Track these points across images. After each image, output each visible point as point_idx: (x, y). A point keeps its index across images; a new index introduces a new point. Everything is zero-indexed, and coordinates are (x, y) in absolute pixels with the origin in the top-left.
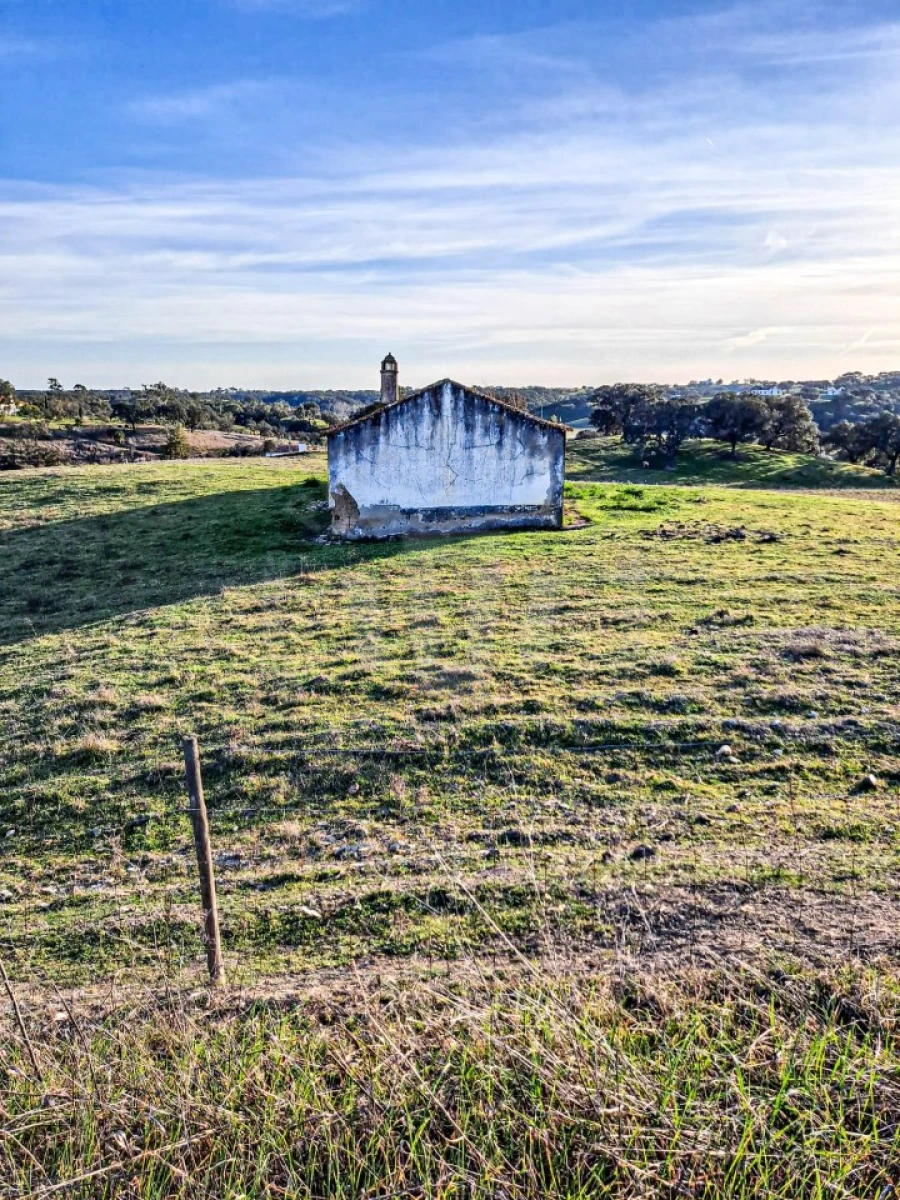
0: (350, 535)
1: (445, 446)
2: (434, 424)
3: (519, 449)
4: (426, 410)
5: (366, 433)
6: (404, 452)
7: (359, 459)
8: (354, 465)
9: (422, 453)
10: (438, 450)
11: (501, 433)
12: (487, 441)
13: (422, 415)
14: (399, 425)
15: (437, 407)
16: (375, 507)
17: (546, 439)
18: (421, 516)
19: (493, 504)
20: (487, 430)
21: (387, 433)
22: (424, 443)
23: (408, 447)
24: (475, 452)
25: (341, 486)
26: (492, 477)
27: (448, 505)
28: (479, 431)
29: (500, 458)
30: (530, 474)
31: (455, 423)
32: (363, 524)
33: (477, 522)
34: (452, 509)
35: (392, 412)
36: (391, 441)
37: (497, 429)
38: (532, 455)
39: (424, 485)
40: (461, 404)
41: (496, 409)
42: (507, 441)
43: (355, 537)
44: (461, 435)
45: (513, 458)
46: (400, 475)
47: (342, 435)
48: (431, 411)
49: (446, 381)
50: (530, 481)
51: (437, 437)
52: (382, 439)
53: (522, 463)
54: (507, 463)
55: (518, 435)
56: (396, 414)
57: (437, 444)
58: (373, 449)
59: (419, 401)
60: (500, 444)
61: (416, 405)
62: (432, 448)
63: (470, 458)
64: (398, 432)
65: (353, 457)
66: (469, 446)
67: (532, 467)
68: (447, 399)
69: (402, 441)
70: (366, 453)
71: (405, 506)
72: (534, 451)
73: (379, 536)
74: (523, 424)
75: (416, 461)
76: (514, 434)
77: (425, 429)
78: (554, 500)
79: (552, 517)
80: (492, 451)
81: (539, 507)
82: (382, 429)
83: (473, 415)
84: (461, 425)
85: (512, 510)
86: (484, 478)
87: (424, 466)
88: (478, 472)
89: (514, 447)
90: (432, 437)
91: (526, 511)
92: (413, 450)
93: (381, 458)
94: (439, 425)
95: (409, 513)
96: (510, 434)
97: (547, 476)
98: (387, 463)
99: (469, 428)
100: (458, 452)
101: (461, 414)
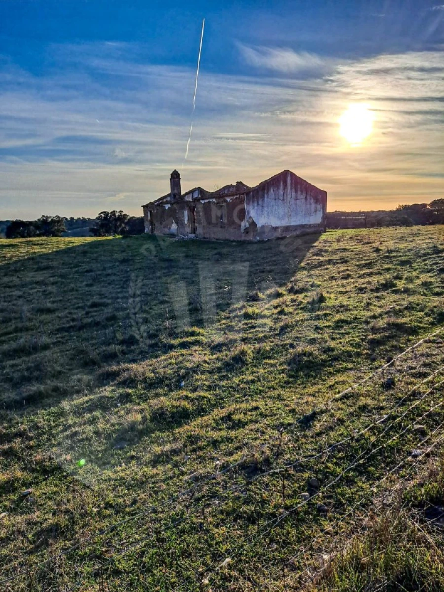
0: (254, 240)
1: (288, 199)
2: (284, 189)
4: (281, 183)
5: (260, 193)
6: (274, 201)
7: (258, 204)
8: (255, 208)
9: (280, 201)
10: (285, 201)
11: (307, 194)
12: (302, 197)
13: (280, 186)
14: (272, 190)
15: (285, 182)
16: (263, 227)
17: (321, 196)
18: (280, 230)
19: (304, 224)
20: (302, 192)
21: (268, 193)
22: (281, 198)
23: (275, 199)
24: (298, 202)
25: (251, 217)
26: (304, 212)
27: (289, 225)
28: (299, 193)
29: (306, 204)
30: (316, 211)
32: (260, 234)
33: (298, 232)
34: (290, 227)
35: (270, 183)
36: (269, 197)
37: (305, 192)
38: (316, 203)
39: (281, 216)
40: (293, 181)
41: (305, 183)
42: (308, 197)
43: (256, 241)
44: (293, 194)
45: (310, 204)
46: (272, 212)
47: (251, 194)
48: (283, 184)
49: (287, 171)
50: (316, 214)
51: (285, 195)
52: (266, 196)
53: (313, 206)
54: (308, 206)
55: (312, 194)
57: (285, 198)
58: (263, 201)
59: (279, 180)
60: (306, 198)
62: (283, 200)
63: (296, 204)
64: (272, 193)
65: (255, 205)
66: (296, 199)
67: (316, 208)
68: (289, 179)
69: (273, 197)
70: (260, 202)
71: (274, 226)
72: (317, 201)
73: (265, 240)
74: (313, 190)
75: (278, 205)
77: (281, 192)
78: (324, 221)
79: (323, 229)
80: (304, 201)
81: (319, 225)
82: (266, 191)
83: (298, 186)
84: (293, 190)
85: (310, 226)
86: (301, 213)
87: (281, 210)
88: (299, 210)
89: (311, 199)
90: (283, 195)
91: (314, 227)
92: (277, 201)
93: (265, 204)
94: (286, 189)
95: (276, 229)
96: (309, 194)
97: (321, 212)
98: (268, 207)
99: (296, 191)
100: (292, 202)
101: (293, 186)
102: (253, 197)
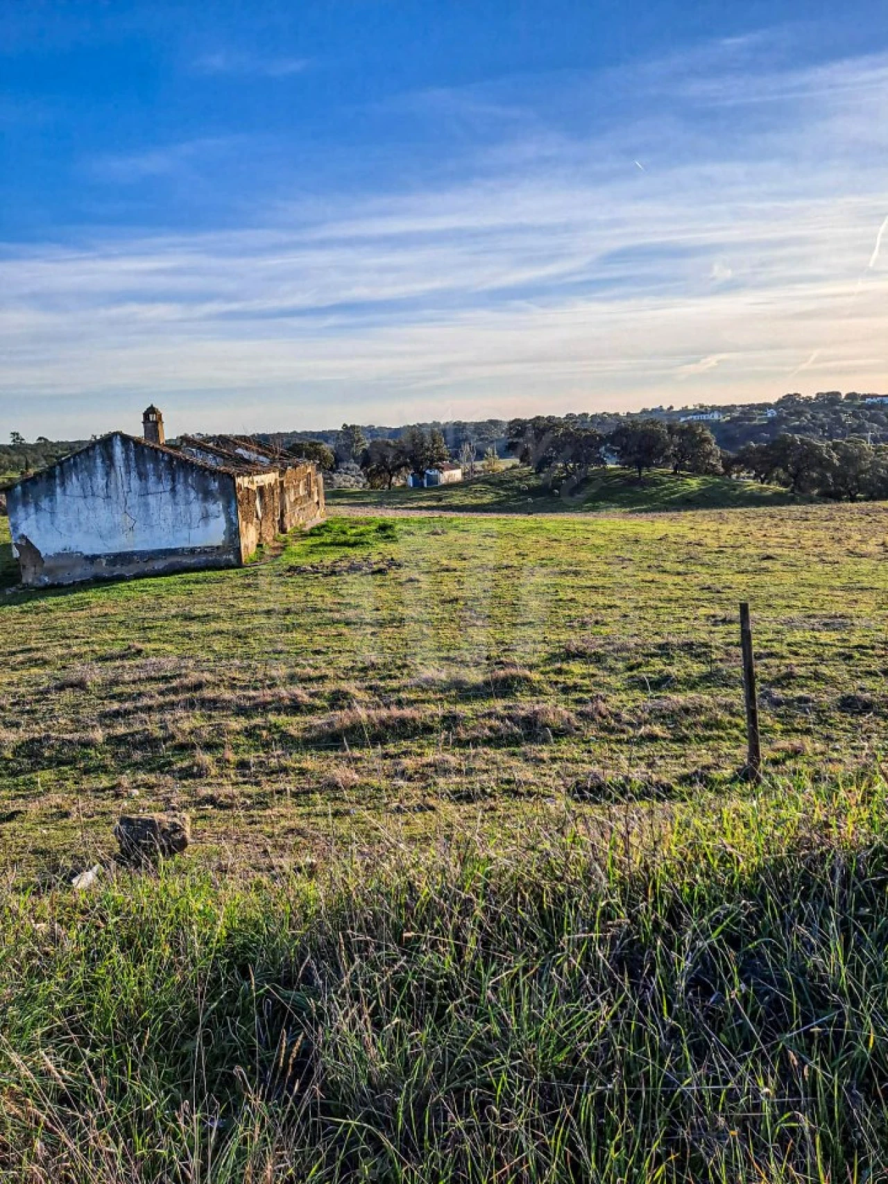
0: (36, 583)
1: (121, 494)
2: (108, 474)
3: (193, 495)
4: (99, 461)
5: (43, 486)
6: (81, 502)
7: (38, 510)
8: (33, 517)
9: (100, 502)
10: (114, 498)
11: (173, 480)
12: (161, 488)
13: (95, 467)
14: (74, 478)
15: (109, 459)
16: (59, 555)
17: (217, 484)
18: (104, 562)
19: (173, 547)
20: (159, 478)
21: (63, 484)
22: (101, 493)
23: (85, 497)
24: (152, 500)
25: (23, 537)
26: (170, 521)
27: (130, 549)
28: (152, 479)
29: (176, 504)
30: (206, 517)
31: (128, 472)
32: (49, 572)
33: (159, 565)
34: (133, 553)
35: (66, 464)
36: (68, 492)
37: (170, 477)
38: (205, 499)
39: (105, 533)
40: (132, 455)
41: (166, 458)
42: (179, 487)
43: (41, 584)
44: (135, 483)
45: (188, 503)
46: (80, 524)
48: (103, 462)
49: (116, 434)
50: (206, 524)
51: (112, 486)
52: (58, 490)
53: (196, 508)
54: (182, 508)
55: (190, 481)
56: (70, 467)
57: (112, 493)
58: (51, 501)
59: (91, 453)
60: (173, 490)
61: (88, 457)
62: (108, 497)
63: (146, 505)
64: (74, 484)
65: (32, 510)
66: (145, 493)
67: (207, 511)
68: (118, 450)
69: (78, 492)
70: (45, 504)
71: (87, 552)
72: (207, 495)
73: (66, 583)
74: (193, 471)
75: (94, 509)
76: (186, 481)
77: (100, 481)
78: (232, 541)
79: (231, 557)
80: (167, 496)
81: (218, 548)
82: (58, 481)
83: (144, 465)
84: (134, 474)
85: (192, 551)
86: (162, 522)
87: (103, 515)
88: (155, 517)
89: (187, 492)
90: (107, 486)
91: (206, 552)
92: (90, 500)
93: (60, 509)
94: (113, 474)
95: (93, 559)
96: (182, 480)
97: (222, 519)
98: (66, 513)
99: (142, 476)
100: (134, 500)
101: (133, 464)
102: (24, 493)
